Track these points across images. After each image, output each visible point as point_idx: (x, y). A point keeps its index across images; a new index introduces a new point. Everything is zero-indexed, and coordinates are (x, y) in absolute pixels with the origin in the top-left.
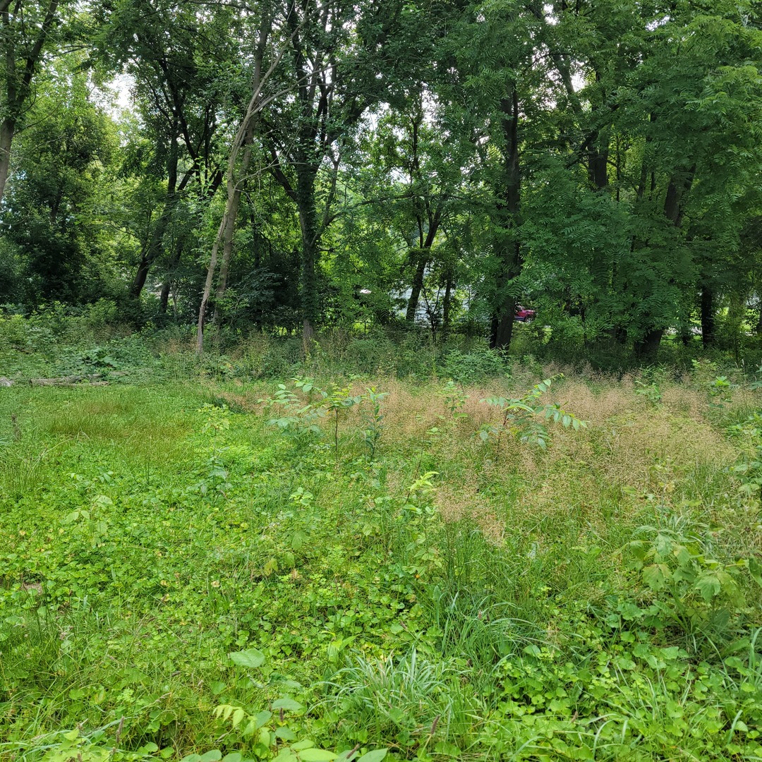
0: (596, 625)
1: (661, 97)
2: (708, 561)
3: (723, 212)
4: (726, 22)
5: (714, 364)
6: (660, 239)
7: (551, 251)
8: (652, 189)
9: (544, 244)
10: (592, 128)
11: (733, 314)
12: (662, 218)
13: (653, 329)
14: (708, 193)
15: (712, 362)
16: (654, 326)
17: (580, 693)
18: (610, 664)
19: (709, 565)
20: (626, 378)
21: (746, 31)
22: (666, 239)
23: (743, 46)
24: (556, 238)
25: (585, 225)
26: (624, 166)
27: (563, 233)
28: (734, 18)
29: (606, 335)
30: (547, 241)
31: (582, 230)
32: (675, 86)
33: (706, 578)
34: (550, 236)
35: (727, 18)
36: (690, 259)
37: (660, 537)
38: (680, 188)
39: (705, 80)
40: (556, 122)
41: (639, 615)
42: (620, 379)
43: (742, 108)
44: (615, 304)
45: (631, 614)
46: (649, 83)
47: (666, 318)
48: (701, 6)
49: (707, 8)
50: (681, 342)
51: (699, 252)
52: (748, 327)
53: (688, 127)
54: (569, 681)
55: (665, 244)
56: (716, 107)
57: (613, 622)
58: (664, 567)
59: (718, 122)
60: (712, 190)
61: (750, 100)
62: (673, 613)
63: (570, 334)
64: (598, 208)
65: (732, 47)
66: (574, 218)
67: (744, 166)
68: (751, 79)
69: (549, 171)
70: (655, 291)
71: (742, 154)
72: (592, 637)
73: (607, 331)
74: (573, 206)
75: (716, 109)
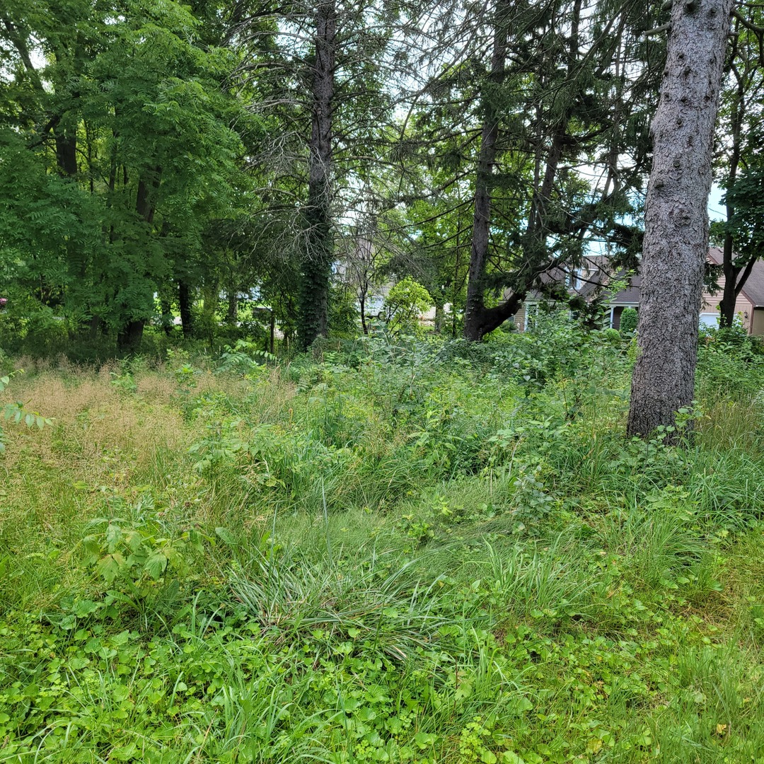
0: (51, 633)
1: (120, 93)
2: (158, 541)
3: (185, 213)
4: (173, 37)
5: (186, 352)
6: (133, 233)
7: (17, 236)
8: (125, 183)
9: (9, 228)
10: (55, 111)
11: (207, 306)
12: (134, 212)
13: (132, 320)
14: (171, 194)
15: (184, 350)
16: (132, 317)
17: (27, 711)
18: (62, 668)
19: (159, 544)
20: (105, 369)
21: (192, 49)
22: (139, 234)
23: (189, 63)
24: (22, 222)
25: (54, 211)
26: (96, 156)
27: (30, 218)
28: (180, 34)
29: (84, 327)
30: (12, 225)
31: (51, 217)
32: (133, 86)
33: (155, 557)
34: (15, 219)
35: (174, 32)
36: (162, 254)
37: (111, 527)
38: (149, 186)
39: (159, 86)
40: (14, 97)
41: (93, 610)
42: (98, 370)
43: (194, 119)
44: (92, 295)
45: (85, 611)
46: (109, 77)
47: (143, 310)
48: (151, 15)
49: (157, 19)
50: (164, 332)
51: (171, 248)
52: (218, 318)
53: (148, 127)
54: (15, 702)
55: (138, 237)
56: (170, 113)
57: (68, 624)
58: (118, 556)
59: (174, 129)
60: (174, 191)
61: (200, 114)
62: (128, 599)
63: (46, 325)
64: (66, 196)
65: (180, 61)
66: (40, 203)
67: (200, 173)
68: (198, 95)
69: (7, 149)
70: (131, 283)
71: (197, 162)
72: (44, 647)
73: (85, 323)
74: (39, 190)
75: (170, 115)
